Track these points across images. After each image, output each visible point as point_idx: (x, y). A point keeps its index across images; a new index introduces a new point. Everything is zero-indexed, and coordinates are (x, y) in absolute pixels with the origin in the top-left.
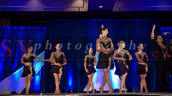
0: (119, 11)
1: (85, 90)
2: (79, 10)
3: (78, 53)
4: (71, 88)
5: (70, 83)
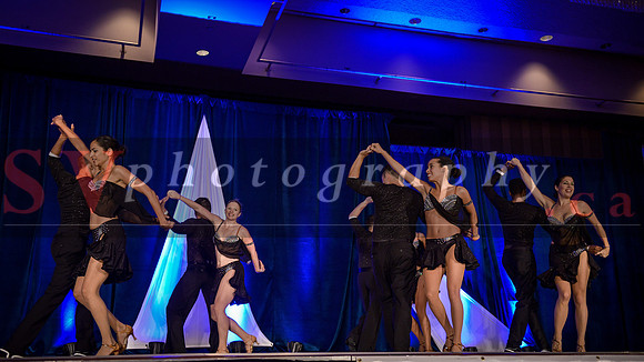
0: (265, 75)
2: (122, 55)
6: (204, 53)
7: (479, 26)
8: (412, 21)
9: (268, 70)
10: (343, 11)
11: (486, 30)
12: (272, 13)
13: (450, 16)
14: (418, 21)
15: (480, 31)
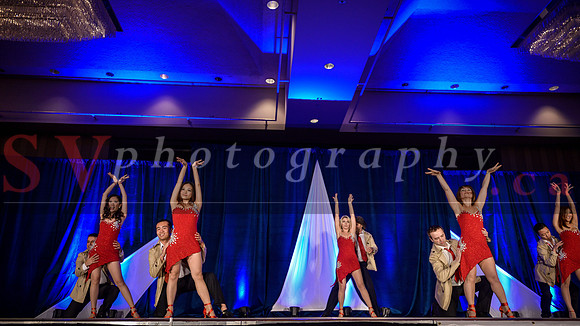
0: (354, 131)
1: (275, 309)
2: (266, 127)
3: (261, 225)
4: (243, 302)
5: (242, 293)
6: (315, 121)
7: (502, 85)
8: (453, 87)
9: (356, 128)
10: (404, 85)
11: (507, 87)
12: (358, 91)
13: (480, 80)
14: (457, 86)
15: (503, 88)
